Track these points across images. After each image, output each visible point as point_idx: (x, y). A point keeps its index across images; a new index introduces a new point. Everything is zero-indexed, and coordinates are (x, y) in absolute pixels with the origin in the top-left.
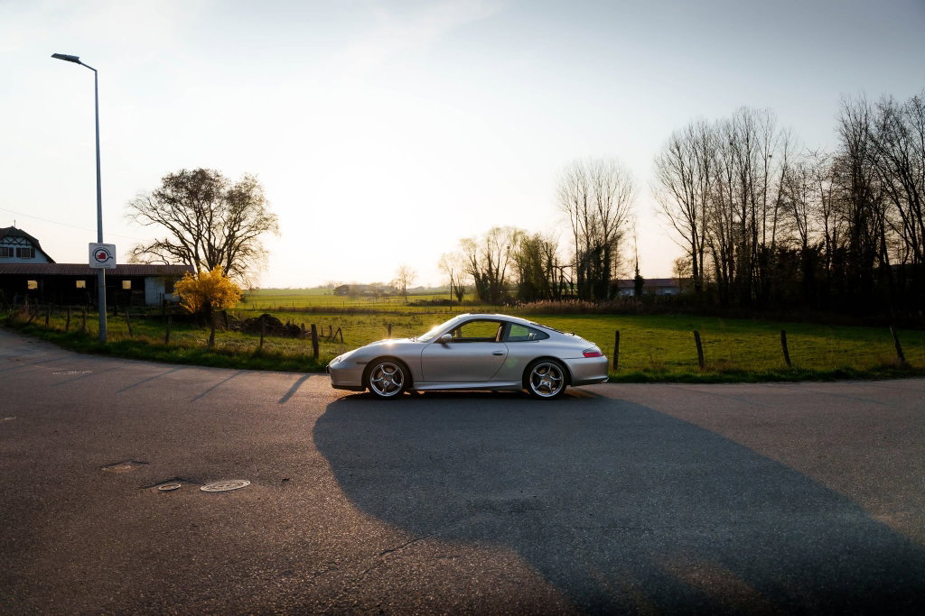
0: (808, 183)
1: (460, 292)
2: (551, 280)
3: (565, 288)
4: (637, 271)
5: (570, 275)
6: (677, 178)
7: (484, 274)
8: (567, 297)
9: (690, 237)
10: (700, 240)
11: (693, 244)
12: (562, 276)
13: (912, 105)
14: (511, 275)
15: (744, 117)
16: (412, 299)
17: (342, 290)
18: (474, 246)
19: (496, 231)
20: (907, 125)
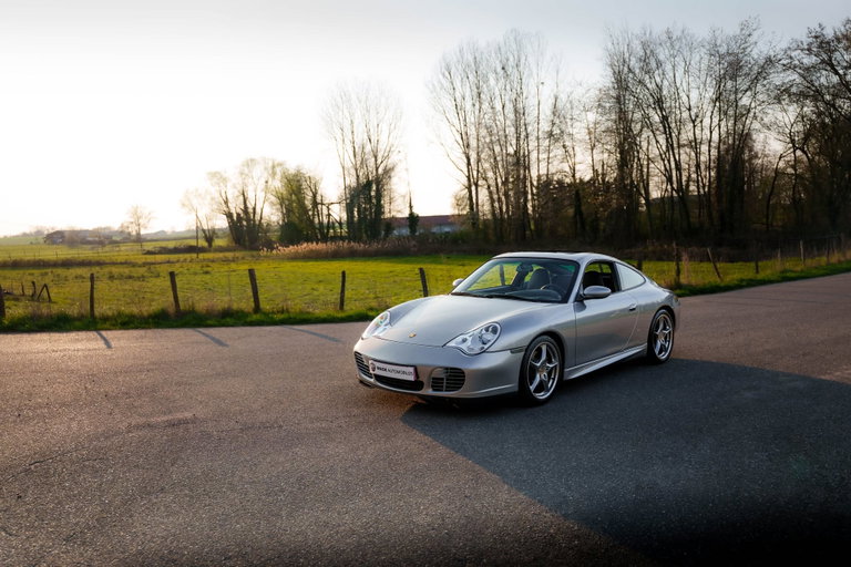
0: (576, 112)
1: (210, 236)
2: (316, 221)
3: (334, 228)
4: (411, 207)
5: (339, 213)
6: (450, 105)
7: (238, 215)
8: (334, 238)
9: (465, 170)
10: (475, 173)
11: (468, 177)
12: (329, 215)
13: (664, 37)
14: (271, 214)
15: (515, 39)
16: (149, 246)
17: (55, 238)
18: (225, 180)
19: (250, 163)
20: (662, 57)
